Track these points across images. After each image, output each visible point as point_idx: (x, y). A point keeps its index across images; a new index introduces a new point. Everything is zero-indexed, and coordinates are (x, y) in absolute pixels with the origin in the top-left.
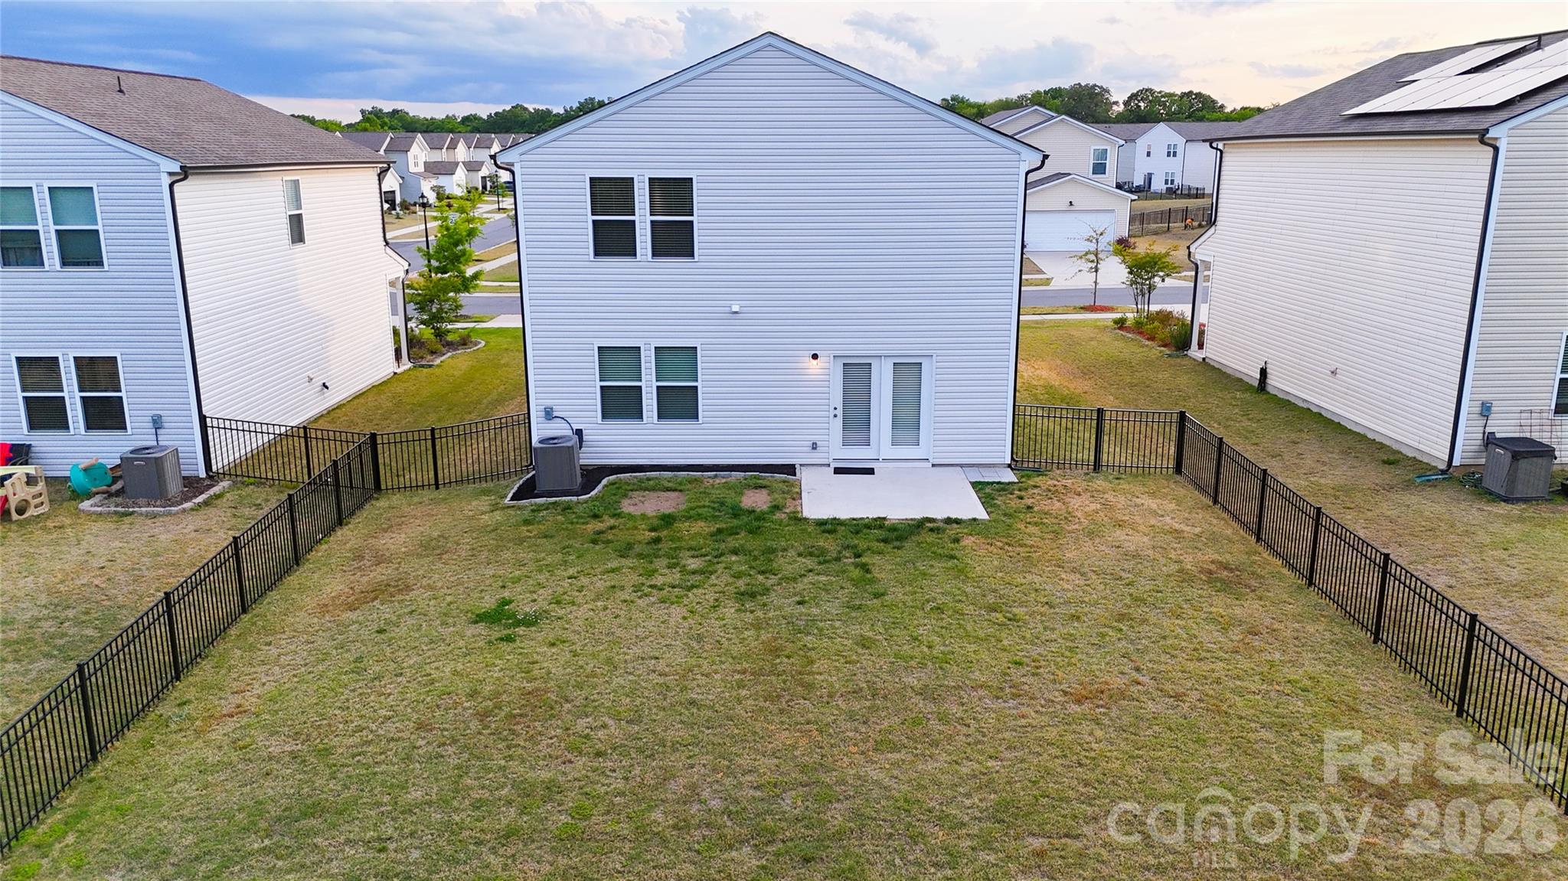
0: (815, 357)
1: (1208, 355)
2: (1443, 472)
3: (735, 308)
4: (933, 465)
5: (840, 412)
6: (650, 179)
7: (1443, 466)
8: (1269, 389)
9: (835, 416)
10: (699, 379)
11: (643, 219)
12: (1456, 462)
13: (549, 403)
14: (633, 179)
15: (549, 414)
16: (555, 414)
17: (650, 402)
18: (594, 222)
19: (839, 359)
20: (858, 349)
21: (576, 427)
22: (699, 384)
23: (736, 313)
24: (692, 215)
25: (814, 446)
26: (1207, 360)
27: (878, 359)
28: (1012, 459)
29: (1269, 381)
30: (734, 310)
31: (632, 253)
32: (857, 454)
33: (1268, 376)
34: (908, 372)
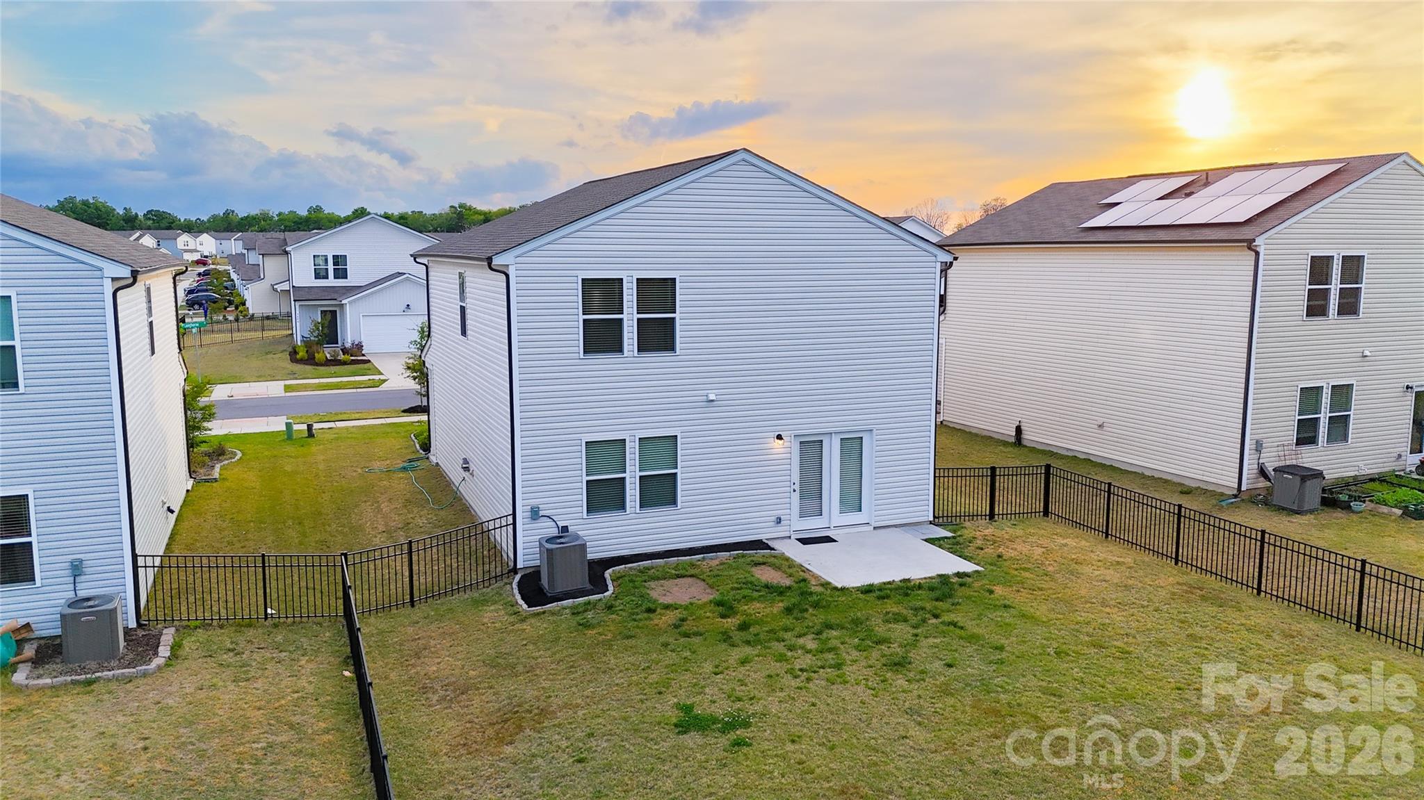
0: (779, 437)
1: (945, 418)
2: (1235, 496)
3: (712, 397)
4: (874, 528)
5: (797, 487)
6: (637, 279)
7: (1235, 492)
8: (1025, 442)
9: (794, 491)
10: (679, 466)
11: (630, 317)
12: (1244, 488)
13: (534, 502)
14: (622, 279)
15: (535, 514)
16: (541, 513)
17: (632, 492)
18: (585, 321)
19: (797, 438)
20: (810, 428)
21: (561, 524)
22: (678, 471)
23: (712, 401)
24: (675, 312)
25: (779, 521)
26: (944, 423)
27: (829, 435)
28: (934, 517)
29: (1024, 436)
30: (711, 399)
31: (619, 349)
32: (813, 525)
33: (1023, 432)
34: (853, 447)
